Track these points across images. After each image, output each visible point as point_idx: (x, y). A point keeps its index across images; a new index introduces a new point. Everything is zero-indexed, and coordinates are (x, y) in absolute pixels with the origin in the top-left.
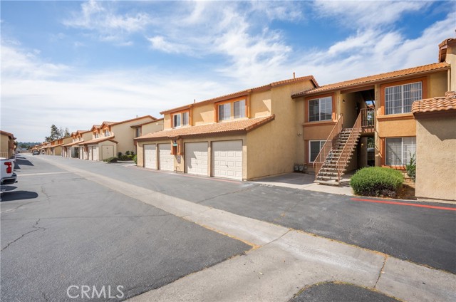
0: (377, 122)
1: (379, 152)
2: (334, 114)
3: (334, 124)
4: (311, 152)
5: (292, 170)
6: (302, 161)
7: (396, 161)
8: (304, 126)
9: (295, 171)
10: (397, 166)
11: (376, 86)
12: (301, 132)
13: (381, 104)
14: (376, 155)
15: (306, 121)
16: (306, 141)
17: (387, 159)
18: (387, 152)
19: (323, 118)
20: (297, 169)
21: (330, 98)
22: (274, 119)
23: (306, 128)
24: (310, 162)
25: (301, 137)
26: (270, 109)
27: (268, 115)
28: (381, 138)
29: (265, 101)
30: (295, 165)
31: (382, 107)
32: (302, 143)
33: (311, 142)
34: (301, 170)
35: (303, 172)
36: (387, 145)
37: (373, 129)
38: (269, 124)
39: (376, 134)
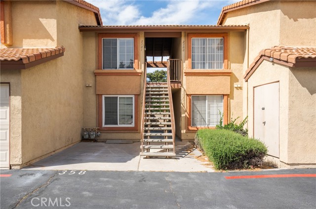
0: (184, 76)
1: (186, 111)
2: (136, 61)
3: (136, 74)
4: (106, 112)
5: (79, 138)
6: (93, 124)
7: (201, 121)
8: (96, 75)
9: (83, 139)
10: (203, 126)
11: (183, 34)
12: (91, 81)
13: (189, 57)
14: (183, 115)
15: (99, 68)
16: (99, 96)
17: (193, 119)
18: (193, 111)
19: (122, 66)
20: (87, 137)
21: (131, 39)
22: (62, 54)
23: (98, 78)
24: (104, 125)
25: (92, 91)
26: (55, 37)
27: (50, 45)
28: (187, 95)
29: (44, 21)
30: (83, 130)
31: (190, 60)
32: (93, 98)
33: (106, 98)
34: (92, 137)
35: (95, 141)
36: (193, 103)
37: (180, 85)
38: (53, 62)
39: (182, 90)
